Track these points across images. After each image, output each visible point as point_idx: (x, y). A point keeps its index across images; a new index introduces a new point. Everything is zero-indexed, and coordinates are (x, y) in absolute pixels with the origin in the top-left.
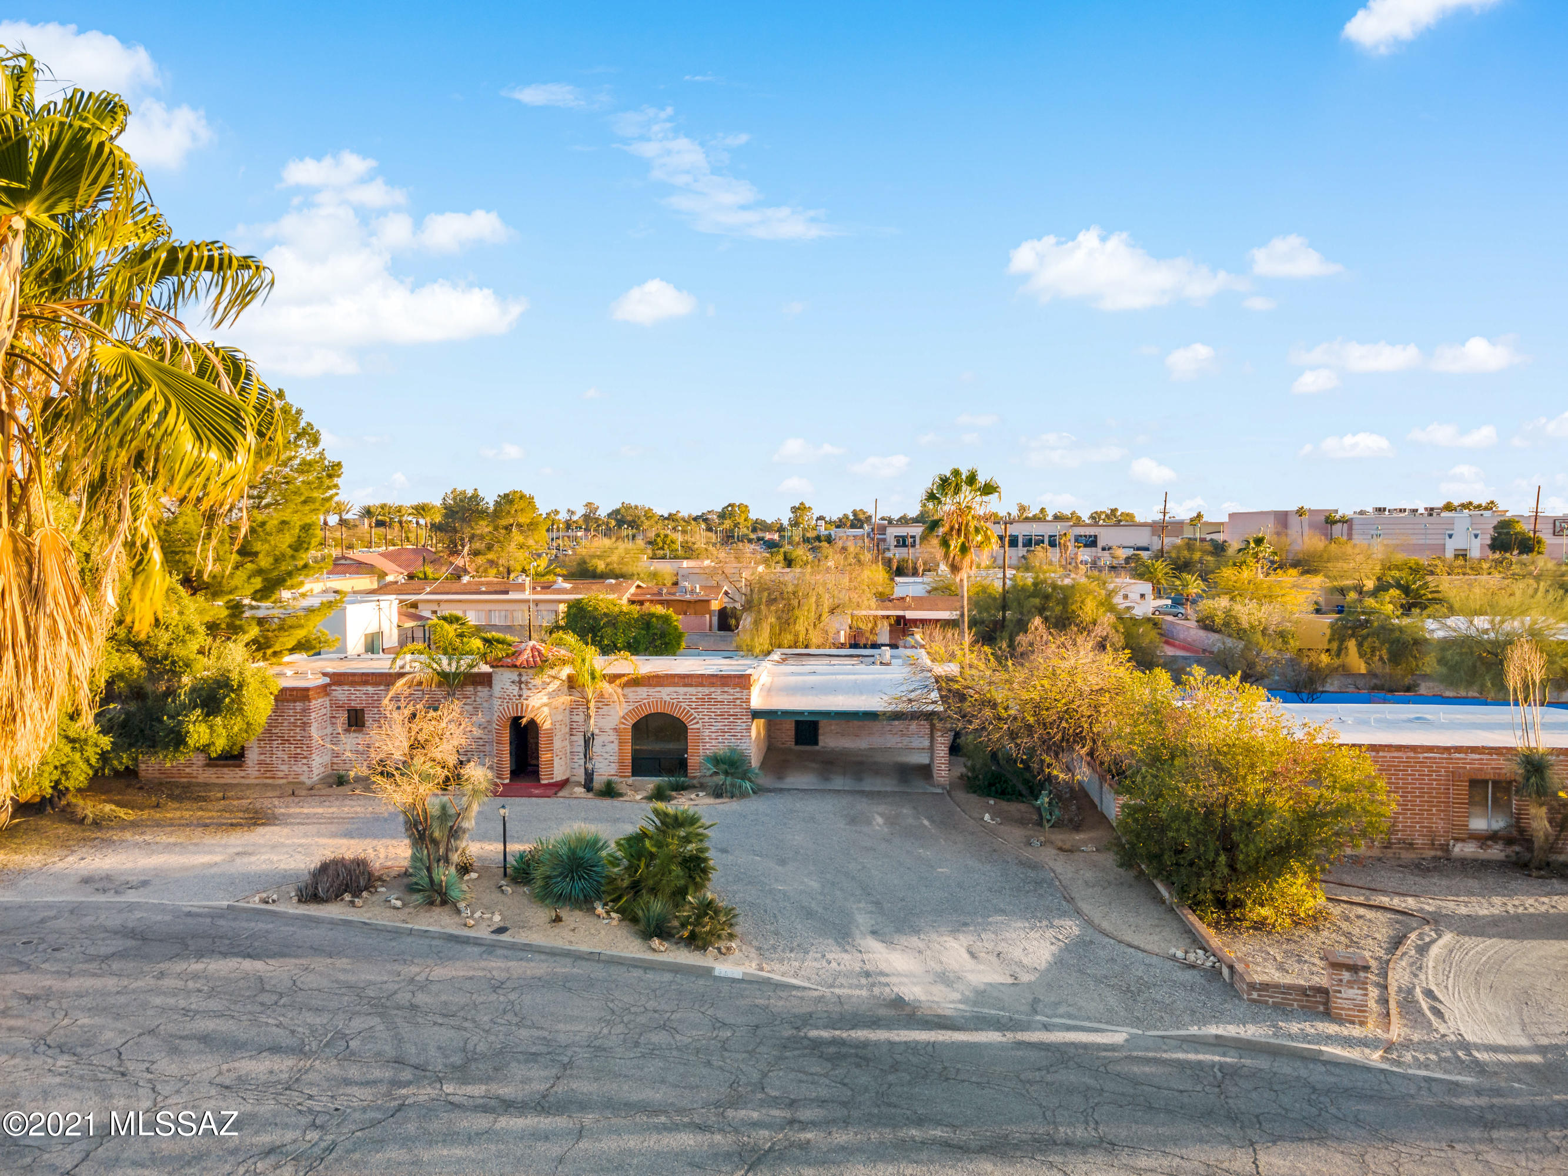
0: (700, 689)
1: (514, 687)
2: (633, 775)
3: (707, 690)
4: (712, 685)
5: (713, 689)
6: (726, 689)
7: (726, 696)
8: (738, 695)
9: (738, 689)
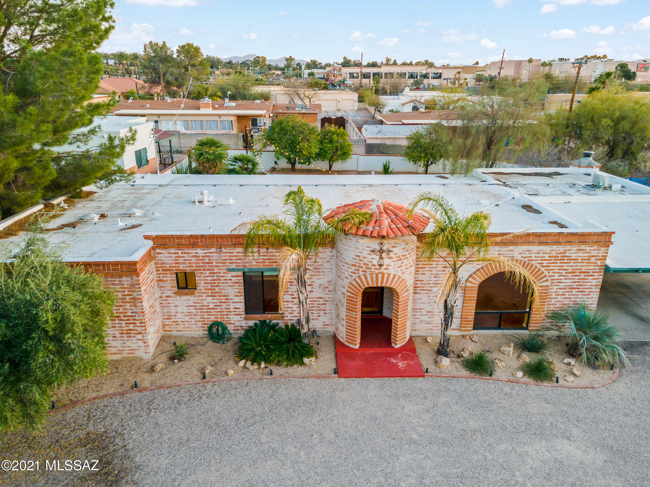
0: (555, 247)
1: (373, 256)
2: (475, 328)
3: (561, 248)
4: (569, 242)
5: (568, 248)
6: (583, 247)
7: (581, 254)
8: (594, 253)
9: (595, 247)
